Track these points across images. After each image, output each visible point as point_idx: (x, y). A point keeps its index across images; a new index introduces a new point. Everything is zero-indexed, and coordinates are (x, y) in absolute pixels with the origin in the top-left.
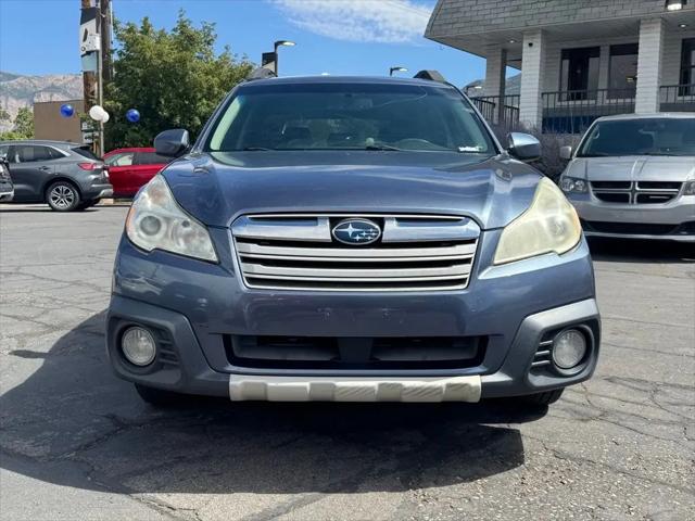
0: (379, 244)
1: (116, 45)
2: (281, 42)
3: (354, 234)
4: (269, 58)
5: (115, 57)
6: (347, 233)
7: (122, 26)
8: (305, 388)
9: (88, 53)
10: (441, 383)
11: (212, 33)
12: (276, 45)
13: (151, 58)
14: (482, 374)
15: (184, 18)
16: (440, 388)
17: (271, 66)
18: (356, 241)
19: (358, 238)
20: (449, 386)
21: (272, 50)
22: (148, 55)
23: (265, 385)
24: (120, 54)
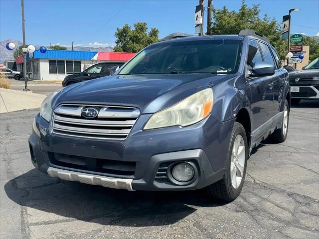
0: (97, 118)
1: (213, 21)
2: (293, 10)
3: (88, 113)
4: (287, 18)
5: (212, 26)
6: (86, 113)
7: (216, 12)
8: (68, 175)
9: (198, 25)
10: (115, 180)
11: (258, 9)
12: (290, 11)
13: (225, 25)
14: (133, 179)
15: (244, 4)
16: (114, 183)
17: (287, 22)
18: (88, 116)
19: (89, 115)
20: (118, 182)
21: (288, 14)
22: (224, 23)
23: (57, 172)
24: (215, 24)
